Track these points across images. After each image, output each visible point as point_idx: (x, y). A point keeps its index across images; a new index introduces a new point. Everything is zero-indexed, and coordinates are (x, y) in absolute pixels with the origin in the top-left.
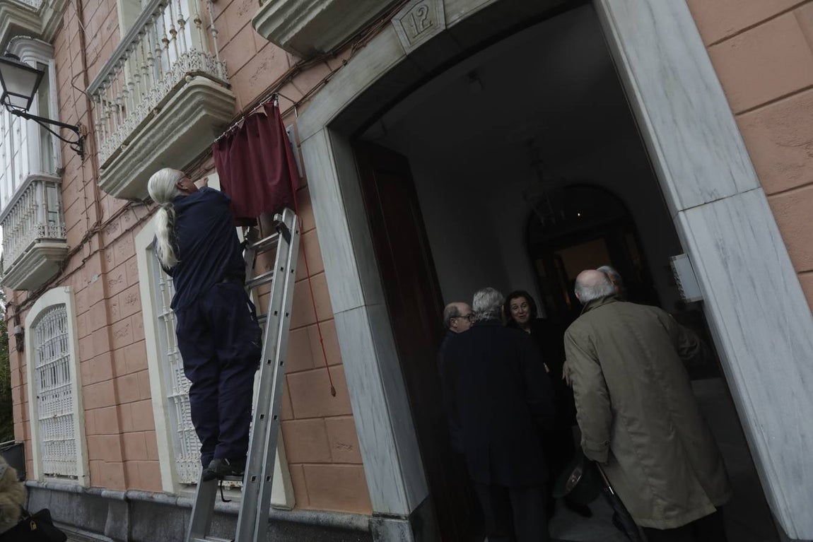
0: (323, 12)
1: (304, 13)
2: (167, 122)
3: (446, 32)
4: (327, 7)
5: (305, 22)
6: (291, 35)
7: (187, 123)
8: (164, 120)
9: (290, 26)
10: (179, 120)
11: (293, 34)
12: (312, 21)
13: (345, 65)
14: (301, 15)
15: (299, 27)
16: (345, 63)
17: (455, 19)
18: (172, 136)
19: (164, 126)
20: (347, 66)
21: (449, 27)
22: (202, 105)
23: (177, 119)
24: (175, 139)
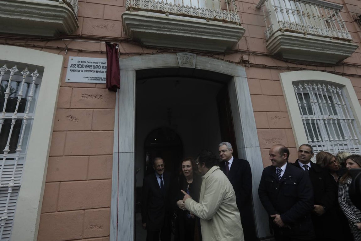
0: (156, 33)
1: (149, 28)
2: (26, 7)
3: (194, 69)
4: (158, 33)
5: (147, 31)
6: (138, 30)
7: (43, 18)
8: (24, 5)
9: (140, 27)
10: (38, 13)
11: (139, 31)
12: (150, 33)
13: (152, 54)
14: (147, 28)
15: (143, 30)
16: (153, 54)
17: (198, 67)
18: (22, 16)
19: (21, 7)
20: (153, 55)
21: (196, 68)
22: (63, 19)
23: (37, 11)
24: (23, 18)
